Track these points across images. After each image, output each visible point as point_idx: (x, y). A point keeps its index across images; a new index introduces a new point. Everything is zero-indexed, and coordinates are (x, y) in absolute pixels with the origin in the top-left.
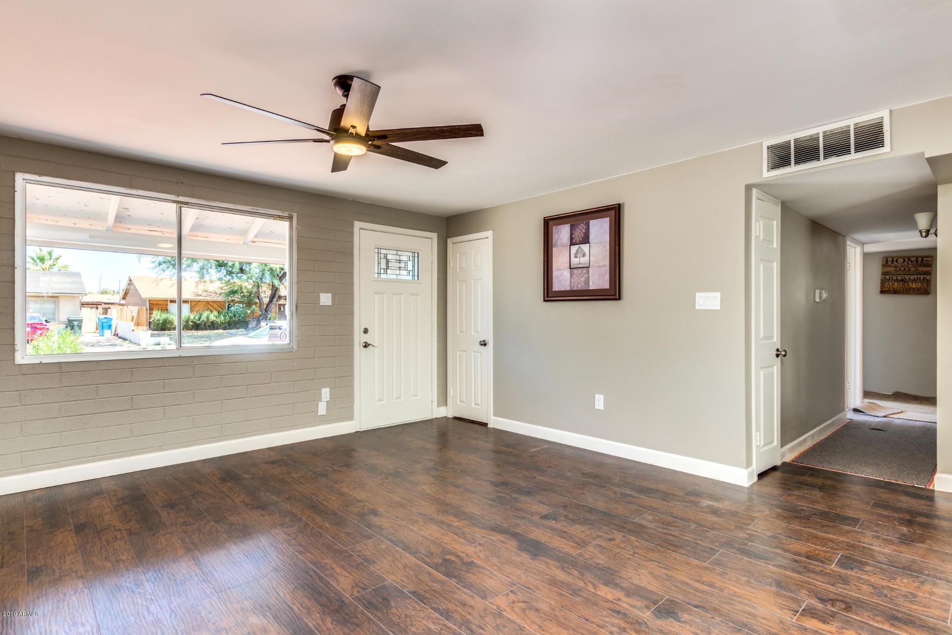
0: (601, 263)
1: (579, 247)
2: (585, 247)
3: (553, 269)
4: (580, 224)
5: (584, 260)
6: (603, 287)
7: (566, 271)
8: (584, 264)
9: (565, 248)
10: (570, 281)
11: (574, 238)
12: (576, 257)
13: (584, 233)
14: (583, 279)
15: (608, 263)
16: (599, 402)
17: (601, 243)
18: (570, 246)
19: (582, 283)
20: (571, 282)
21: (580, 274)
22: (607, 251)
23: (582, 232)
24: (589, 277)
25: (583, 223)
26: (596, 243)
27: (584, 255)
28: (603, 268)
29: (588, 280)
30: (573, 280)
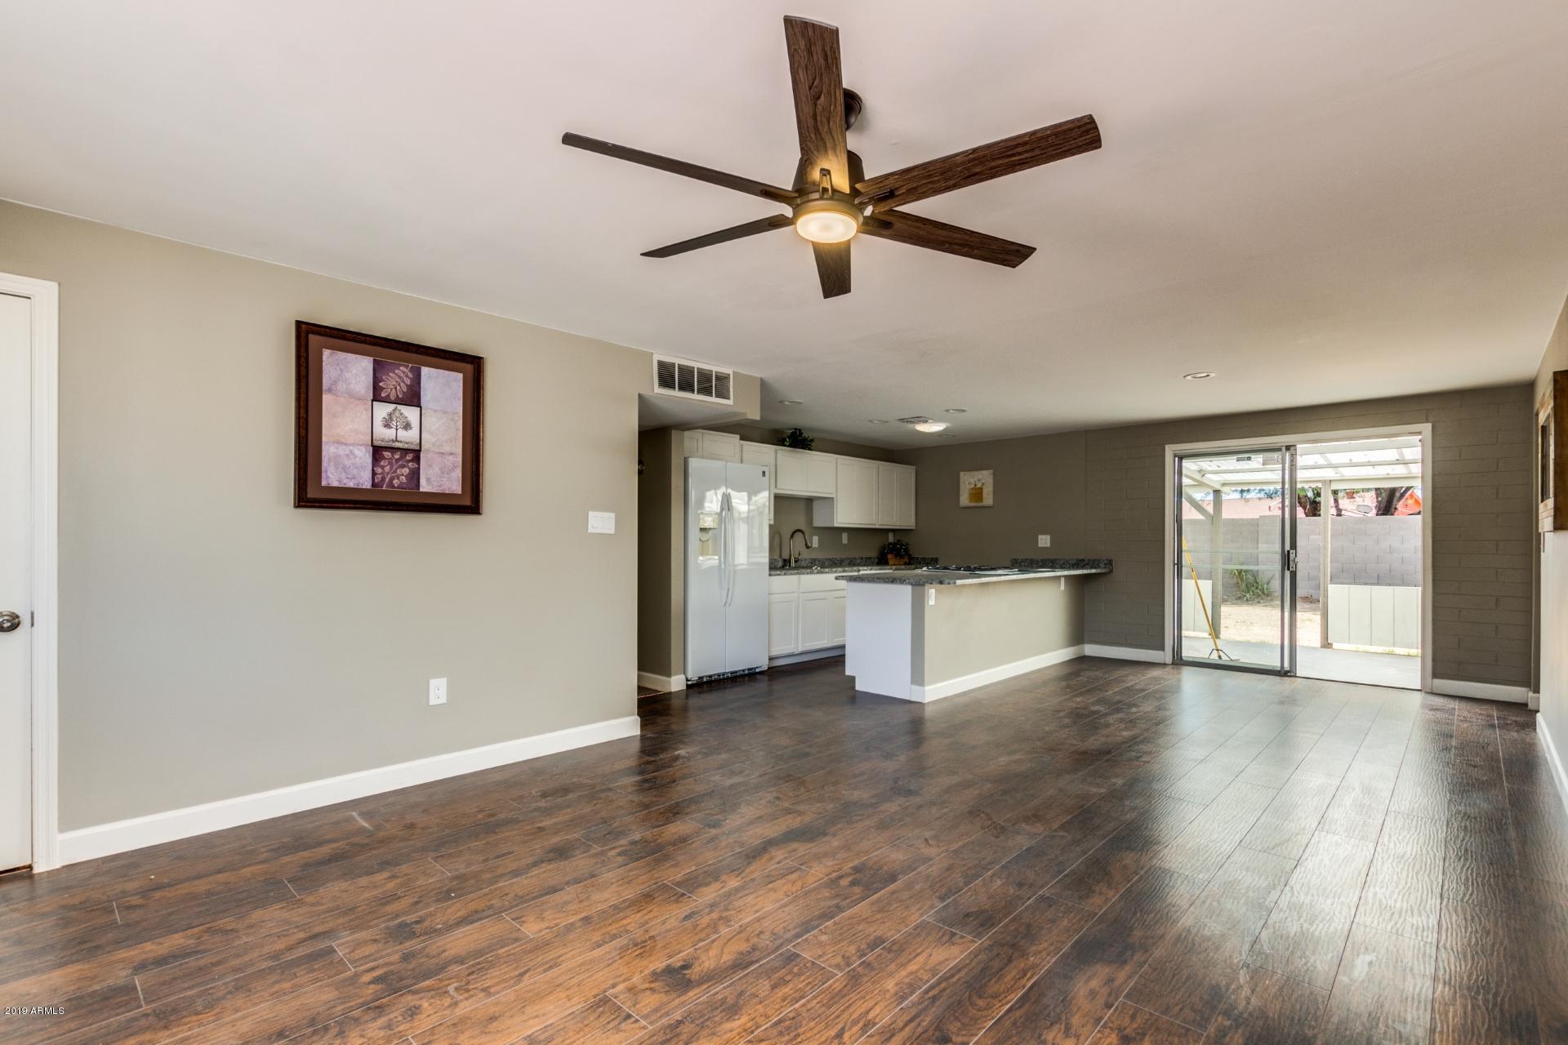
0: (447, 448)
1: (396, 409)
2: (411, 413)
3: (324, 439)
4: (400, 365)
5: (409, 437)
6: (449, 489)
7: (363, 449)
8: (407, 443)
9: (357, 402)
10: (373, 470)
11: (382, 389)
12: (387, 426)
13: (407, 385)
14: (406, 471)
15: (459, 450)
16: (438, 691)
17: (445, 412)
18: (373, 401)
19: (403, 479)
20: (374, 474)
21: (397, 460)
22: (457, 429)
23: (403, 381)
24: (419, 468)
25: (407, 367)
26: (435, 411)
27: (407, 426)
28: (451, 458)
29: (415, 475)
30: (379, 470)
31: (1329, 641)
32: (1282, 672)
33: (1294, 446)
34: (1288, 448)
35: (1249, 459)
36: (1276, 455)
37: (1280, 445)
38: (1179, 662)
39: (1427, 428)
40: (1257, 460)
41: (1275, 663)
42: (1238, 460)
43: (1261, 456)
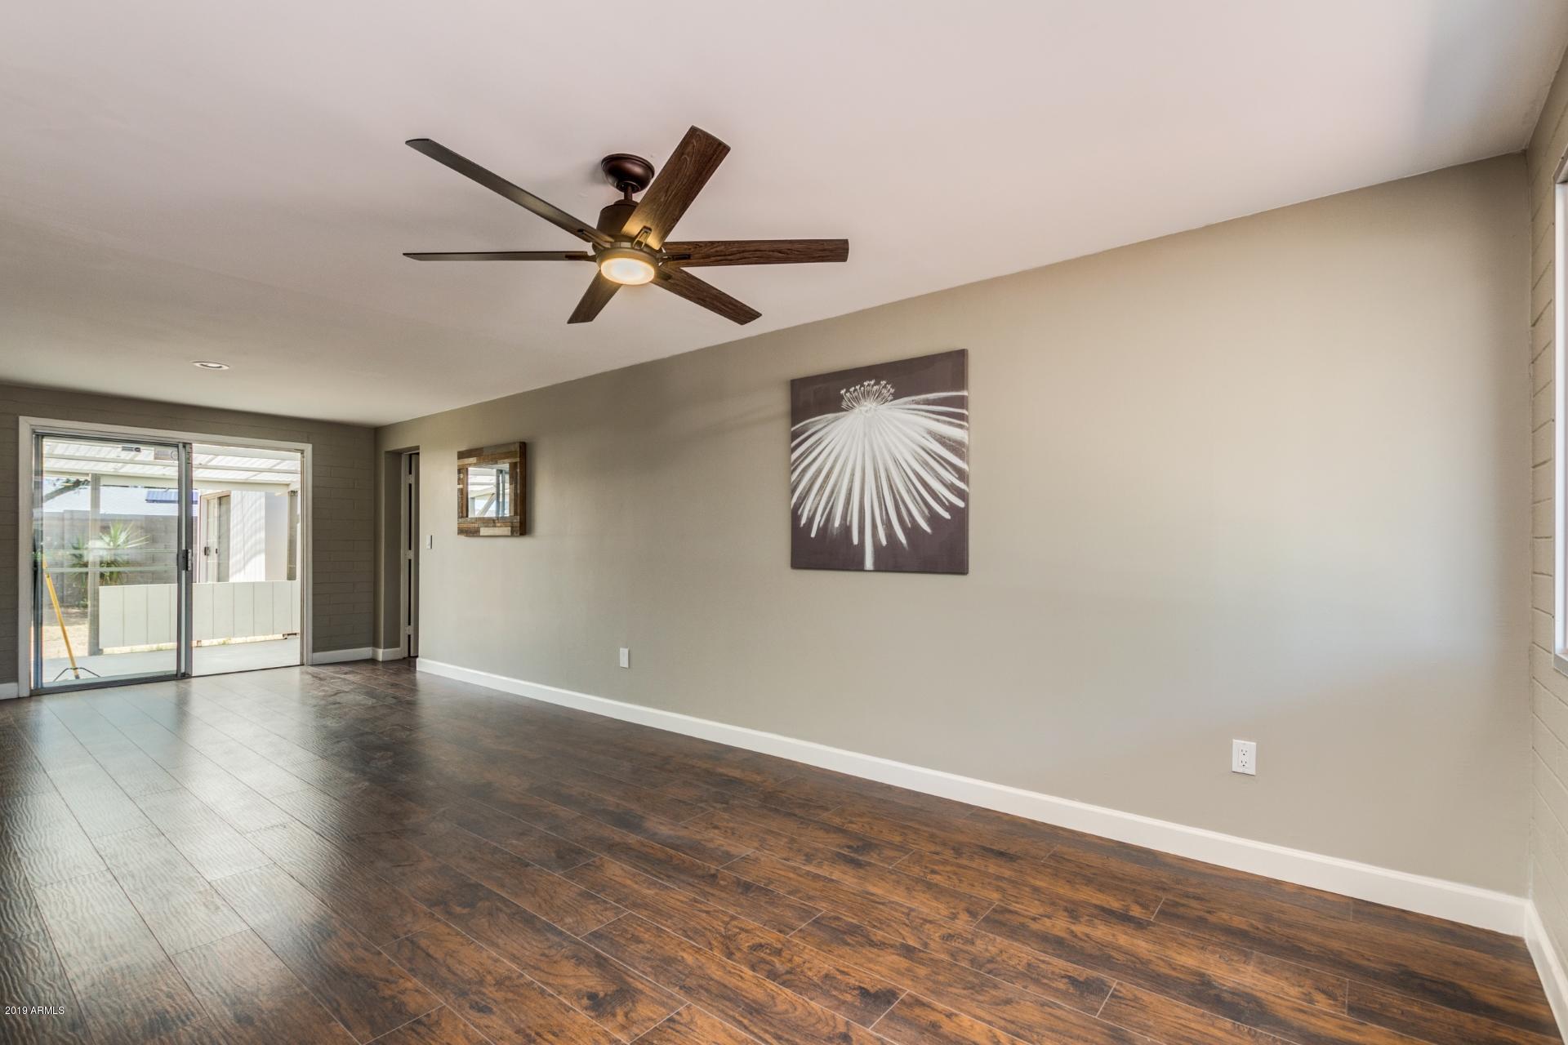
31: (100, 647)
32: (179, 675)
33: (191, 444)
34: (185, 445)
35: (138, 450)
36: (169, 450)
37: (178, 440)
38: (39, 692)
39: (308, 448)
40: (148, 453)
41: (171, 668)
42: (123, 450)
43: (153, 449)
